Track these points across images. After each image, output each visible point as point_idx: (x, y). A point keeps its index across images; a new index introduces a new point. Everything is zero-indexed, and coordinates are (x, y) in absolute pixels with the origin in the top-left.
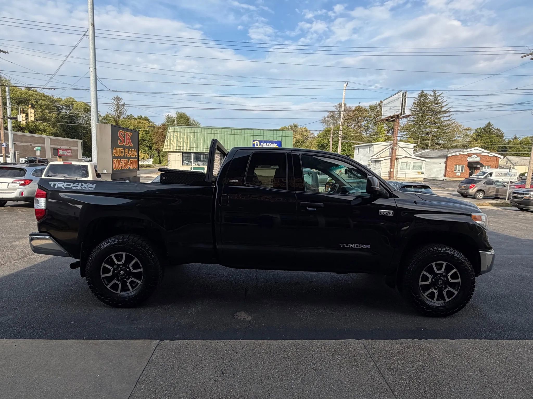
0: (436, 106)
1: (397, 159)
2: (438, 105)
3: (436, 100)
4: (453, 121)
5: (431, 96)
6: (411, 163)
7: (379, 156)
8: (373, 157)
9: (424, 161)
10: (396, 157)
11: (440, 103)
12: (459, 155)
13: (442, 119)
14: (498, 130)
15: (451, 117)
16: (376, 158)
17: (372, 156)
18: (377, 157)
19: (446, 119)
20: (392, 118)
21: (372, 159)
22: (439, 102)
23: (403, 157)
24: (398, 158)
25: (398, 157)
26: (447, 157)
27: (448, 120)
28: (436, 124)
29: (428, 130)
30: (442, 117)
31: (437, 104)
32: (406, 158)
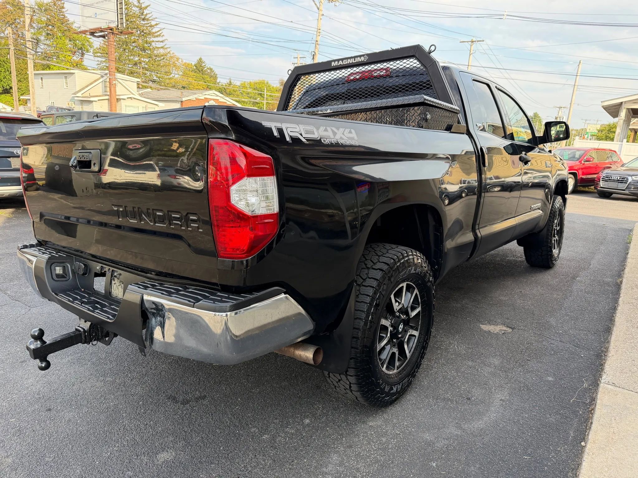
0: (143, 23)
1: (118, 100)
2: (146, 22)
3: (142, 14)
4: (169, 50)
5: (135, 6)
6: (140, 107)
7: (87, 94)
8: (77, 95)
9: (157, 105)
10: (118, 97)
11: (148, 20)
12: (195, 99)
13: (153, 44)
14: (211, 69)
15: (164, 43)
16: (83, 97)
17: (74, 94)
18: (84, 95)
19: (159, 45)
20: (102, 31)
21: (76, 98)
22: (147, 17)
23: (128, 98)
24: (120, 99)
25: (121, 97)
26: (182, 102)
27: (162, 47)
28: (147, 51)
29: (137, 59)
30: (153, 41)
31: (144, 19)
32: (131, 99)
